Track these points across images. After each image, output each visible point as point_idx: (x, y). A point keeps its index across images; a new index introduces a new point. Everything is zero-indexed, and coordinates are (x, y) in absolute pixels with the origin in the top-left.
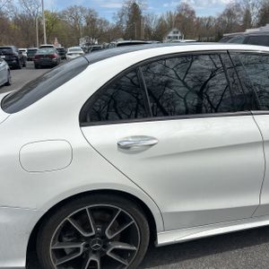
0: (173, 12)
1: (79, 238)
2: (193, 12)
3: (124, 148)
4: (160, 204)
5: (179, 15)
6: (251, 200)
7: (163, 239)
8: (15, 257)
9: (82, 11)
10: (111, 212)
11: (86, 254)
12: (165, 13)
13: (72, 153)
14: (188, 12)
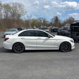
0: (68, 19)
1: (17, 47)
2: (74, 19)
3: (22, 38)
4: (25, 45)
5: (70, 20)
6: (36, 46)
7: (26, 49)
8: (11, 48)
9: (42, 19)
10: (20, 45)
11: (17, 49)
12: (65, 19)
13: (17, 39)
14: (72, 19)
